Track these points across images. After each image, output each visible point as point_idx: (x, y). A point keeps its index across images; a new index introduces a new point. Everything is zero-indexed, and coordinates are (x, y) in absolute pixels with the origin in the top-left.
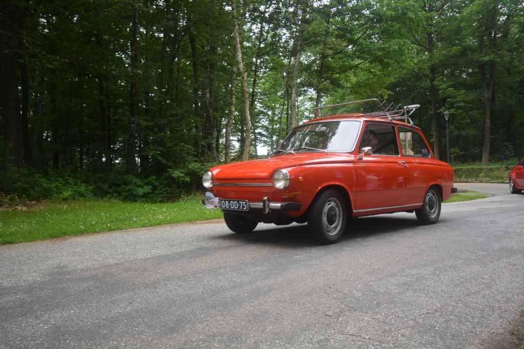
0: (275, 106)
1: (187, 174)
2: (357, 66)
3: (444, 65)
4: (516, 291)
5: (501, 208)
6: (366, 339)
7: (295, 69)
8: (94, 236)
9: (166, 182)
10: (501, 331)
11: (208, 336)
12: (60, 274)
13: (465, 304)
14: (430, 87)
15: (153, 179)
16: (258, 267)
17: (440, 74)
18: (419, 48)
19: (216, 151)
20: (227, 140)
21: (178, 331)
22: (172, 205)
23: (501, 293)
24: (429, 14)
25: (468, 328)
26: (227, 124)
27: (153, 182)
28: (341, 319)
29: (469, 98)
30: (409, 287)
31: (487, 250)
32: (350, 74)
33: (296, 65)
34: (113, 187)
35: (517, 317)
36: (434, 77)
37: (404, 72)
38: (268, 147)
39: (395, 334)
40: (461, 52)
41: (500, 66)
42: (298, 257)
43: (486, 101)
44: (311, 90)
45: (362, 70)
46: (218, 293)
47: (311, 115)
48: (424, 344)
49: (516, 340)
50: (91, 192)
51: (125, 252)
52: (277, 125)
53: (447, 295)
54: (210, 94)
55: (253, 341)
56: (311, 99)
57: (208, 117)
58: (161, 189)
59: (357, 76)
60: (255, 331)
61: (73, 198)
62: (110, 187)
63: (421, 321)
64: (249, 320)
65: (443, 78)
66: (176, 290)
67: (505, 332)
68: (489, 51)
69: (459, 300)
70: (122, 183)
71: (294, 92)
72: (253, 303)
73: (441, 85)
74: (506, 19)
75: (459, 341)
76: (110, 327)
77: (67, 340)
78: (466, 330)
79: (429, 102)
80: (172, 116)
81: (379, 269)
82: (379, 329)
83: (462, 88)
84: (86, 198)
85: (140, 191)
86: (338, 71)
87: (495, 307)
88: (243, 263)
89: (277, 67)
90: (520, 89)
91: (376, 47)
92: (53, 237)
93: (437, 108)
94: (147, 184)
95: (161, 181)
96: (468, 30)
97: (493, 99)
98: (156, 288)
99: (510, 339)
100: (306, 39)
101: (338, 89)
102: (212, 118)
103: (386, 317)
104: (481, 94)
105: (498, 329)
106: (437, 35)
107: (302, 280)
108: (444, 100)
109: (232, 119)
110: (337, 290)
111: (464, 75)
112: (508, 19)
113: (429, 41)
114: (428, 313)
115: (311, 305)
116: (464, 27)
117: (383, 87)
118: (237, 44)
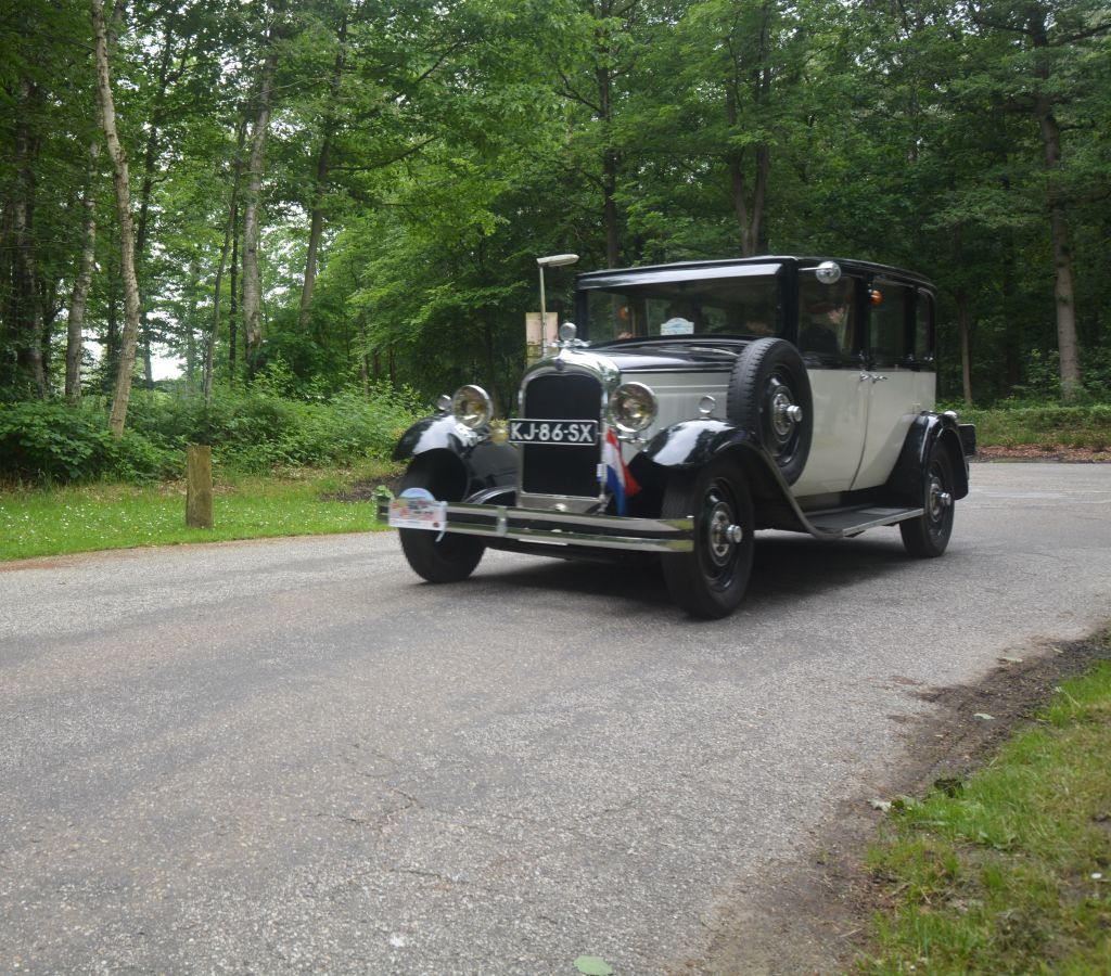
0: (200, 247)
2: (416, 150)
3: (639, 152)
4: (826, 750)
6: (452, 882)
7: (255, 154)
10: (791, 855)
13: (700, 787)
14: (603, 207)
16: (166, 692)
17: (628, 174)
18: (576, 106)
19: (42, 369)
20: (74, 339)
23: (790, 754)
24: (601, 22)
25: (709, 848)
26: (72, 297)
28: (386, 830)
29: (703, 239)
30: (558, 741)
32: (398, 169)
33: (259, 143)
35: (830, 819)
36: (612, 180)
37: (537, 167)
38: (181, 357)
39: (526, 868)
40: (682, 118)
41: (779, 157)
42: (269, 661)
43: (745, 247)
44: (297, 209)
45: (430, 162)
46: (63, 763)
47: (295, 276)
48: (600, 894)
49: (827, 880)
52: (204, 299)
53: (653, 762)
54: (28, 219)
55: (161, 893)
56: (296, 233)
57: (21, 277)
59: (417, 176)
60: (165, 867)
63: (590, 832)
64: (149, 838)
65: (636, 186)
67: (799, 858)
68: (753, 117)
69: (684, 775)
71: (251, 215)
72: (156, 789)
73: (630, 203)
74: (795, 35)
75: (687, 883)
78: (703, 853)
82: (486, 857)
83: (683, 212)
86: (366, 161)
87: (774, 792)
88: (124, 681)
89: (209, 149)
90: (829, 216)
91: (466, 105)
96: (700, 64)
99: (814, 875)
100: (285, 78)
101: (367, 210)
102: (32, 281)
103: (502, 823)
104: (733, 227)
105: (782, 850)
106: (622, 73)
107: (282, 725)
108: (639, 241)
109: (86, 283)
110: (374, 751)
111: (690, 178)
112: (799, 37)
113: (601, 88)
114: (607, 811)
115: (309, 792)
116: (689, 55)
117: (483, 206)
118: (103, 86)
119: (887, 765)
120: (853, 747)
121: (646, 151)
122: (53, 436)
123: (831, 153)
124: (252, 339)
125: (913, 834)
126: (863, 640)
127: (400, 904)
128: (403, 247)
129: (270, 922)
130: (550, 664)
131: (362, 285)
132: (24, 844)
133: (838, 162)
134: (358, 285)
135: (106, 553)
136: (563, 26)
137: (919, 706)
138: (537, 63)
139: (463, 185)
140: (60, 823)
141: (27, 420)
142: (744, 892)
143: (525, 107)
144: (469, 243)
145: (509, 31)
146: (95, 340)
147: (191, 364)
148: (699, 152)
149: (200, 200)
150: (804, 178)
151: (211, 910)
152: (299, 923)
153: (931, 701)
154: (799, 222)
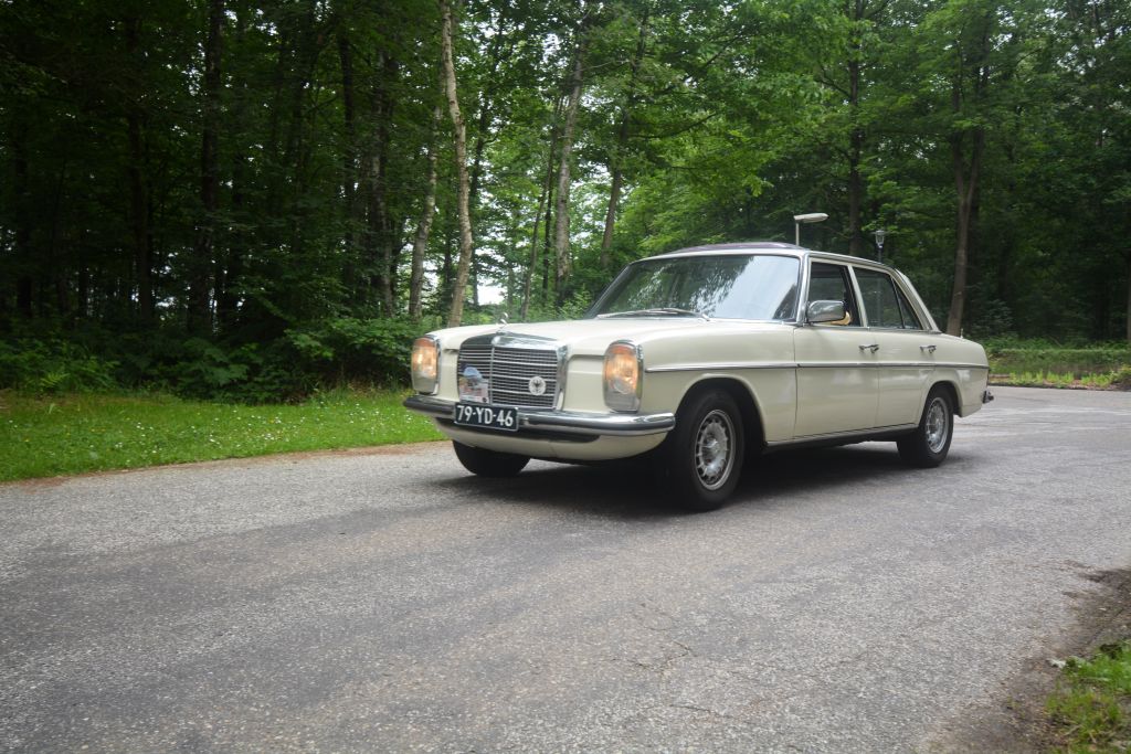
0: (520, 197)
1: (328, 342)
2: (700, 124)
3: (880, 130)
4: (1014, 618)
5: (984, 438)
6: (720, 716)
7: (568, 122)
8: (122, 476)
9: (279, 358)
10: (986, 701)
11: (394, 709)
12: (53, 564)
13: (915, 645)
14: (849, 175)
15: (251, 350)
16: (490, 558)
17: (870, 149)
18: (830, 91)
19: (390, 292)
20: (416, 269)
21: (326, 698)
22: (293, 409)
23: (985, 620)
24: (855, 23)
25: (922, 694)
26: (416, 234)
27: (252, 356)
28: (667, 673)
29: (928, 204)
30: (803, 605)
31: (956, 529)
32: (686, 139)
33: (572, 113)
34: (161, 364)
35: (1017, 673)
36: (857, 154)
37: (797, 141)
38: (502, 286)
39: (778, 706)
40: (916, 104)
41: (992, 139)
42: (573, 535)
43: (961, 212)
44: (602, 169)
45: (711, 133)
46: (408, 613)
47: (597, 223)
48: (836, 729)
49: (1014, 722)
50: (110, 375)
51: (195, 516)
52: (523, 240)
53: (878, 624)
54: (382, 169)
55: (488, 719)
56: (600, 188)
57: (374, 216)
58: (268, 374)
59: (700, 144)
60: (491, 698)
61: (71, 387)
62: (153, 365)
63: (828, 679)
64: (478, 675)
65: (876, 160)
66: (316, 605)
67: (992, 704)
68: (973, 106)
69: (903, 636)
70: (179, 355)
71: (564, 172)
72: (483, 636)
73: (871, 173)
74: (1011, 40)
75: (904, 721)
76: (177, 687)
77: (82, 715)
78: (917, 698)
79: (846, 207)
80: (295, 211)
81: (741, 566)
82: (746, 696)
83: (913, 182)
84: (100, 389)
85: (223, 376)
86: (659, 131)
87: (973, 650)
88: (457, 548)
89: (532, 117)
90: (1030, 189)
92: (28, 475)
93: (861, 222)
94: (236, 360)
95: (270, 356)
96: (933, 61)
97: (975, 208)
98: (271, 600)
99: (1004, 717)
100: (596, 60)
101: (657, 171)
102: (384, 221)
103: (759, 670)
104: (952, 196)
105: (980, 697)
106: (869, 66)
107: (584, 586)
108: (876, 205)
109: (428, 223)
110: (657, 610)
111: (919, 155)
112: (1013, 41)
113: (852, 77)
114: (842, 662)
115: (605, 642)
116: (925, 53)
117: (752, 171)
118: (447, 61)
119: (1062, 631)
120: (1035, 616)
121: (886, 131)
122: (400, 347)
123: (1033, 138)
124: (561, 273)
125: (1083, 687)
126: (1044, 531)
127: (678, 733)
128: (686, 202)
129: (575, 745)
130: (797, 544)
131: (651, 232)
132: (378, 677)
133: (1039, 145)
134: (648, 232)
135: (441, 443)
136: (826, 27)
137: (1087, 585)
138: (801, 55)
139: (737, 154)
140: (406, 661)
141: (378, 334)
142: (949, 730)
143: (792, 92)
144: (739, 200)
145: (781, 28)
146: (434, 271)
147: (510, 292)
148: (928, 133)
149: (525, 158)
150: (1011, 158)
151: (528, 735)
152: (598, 746)
153: (1097, 581)
154: (1005, 193)
